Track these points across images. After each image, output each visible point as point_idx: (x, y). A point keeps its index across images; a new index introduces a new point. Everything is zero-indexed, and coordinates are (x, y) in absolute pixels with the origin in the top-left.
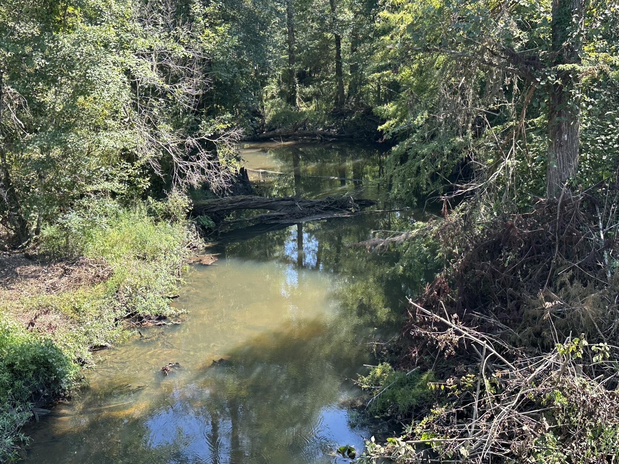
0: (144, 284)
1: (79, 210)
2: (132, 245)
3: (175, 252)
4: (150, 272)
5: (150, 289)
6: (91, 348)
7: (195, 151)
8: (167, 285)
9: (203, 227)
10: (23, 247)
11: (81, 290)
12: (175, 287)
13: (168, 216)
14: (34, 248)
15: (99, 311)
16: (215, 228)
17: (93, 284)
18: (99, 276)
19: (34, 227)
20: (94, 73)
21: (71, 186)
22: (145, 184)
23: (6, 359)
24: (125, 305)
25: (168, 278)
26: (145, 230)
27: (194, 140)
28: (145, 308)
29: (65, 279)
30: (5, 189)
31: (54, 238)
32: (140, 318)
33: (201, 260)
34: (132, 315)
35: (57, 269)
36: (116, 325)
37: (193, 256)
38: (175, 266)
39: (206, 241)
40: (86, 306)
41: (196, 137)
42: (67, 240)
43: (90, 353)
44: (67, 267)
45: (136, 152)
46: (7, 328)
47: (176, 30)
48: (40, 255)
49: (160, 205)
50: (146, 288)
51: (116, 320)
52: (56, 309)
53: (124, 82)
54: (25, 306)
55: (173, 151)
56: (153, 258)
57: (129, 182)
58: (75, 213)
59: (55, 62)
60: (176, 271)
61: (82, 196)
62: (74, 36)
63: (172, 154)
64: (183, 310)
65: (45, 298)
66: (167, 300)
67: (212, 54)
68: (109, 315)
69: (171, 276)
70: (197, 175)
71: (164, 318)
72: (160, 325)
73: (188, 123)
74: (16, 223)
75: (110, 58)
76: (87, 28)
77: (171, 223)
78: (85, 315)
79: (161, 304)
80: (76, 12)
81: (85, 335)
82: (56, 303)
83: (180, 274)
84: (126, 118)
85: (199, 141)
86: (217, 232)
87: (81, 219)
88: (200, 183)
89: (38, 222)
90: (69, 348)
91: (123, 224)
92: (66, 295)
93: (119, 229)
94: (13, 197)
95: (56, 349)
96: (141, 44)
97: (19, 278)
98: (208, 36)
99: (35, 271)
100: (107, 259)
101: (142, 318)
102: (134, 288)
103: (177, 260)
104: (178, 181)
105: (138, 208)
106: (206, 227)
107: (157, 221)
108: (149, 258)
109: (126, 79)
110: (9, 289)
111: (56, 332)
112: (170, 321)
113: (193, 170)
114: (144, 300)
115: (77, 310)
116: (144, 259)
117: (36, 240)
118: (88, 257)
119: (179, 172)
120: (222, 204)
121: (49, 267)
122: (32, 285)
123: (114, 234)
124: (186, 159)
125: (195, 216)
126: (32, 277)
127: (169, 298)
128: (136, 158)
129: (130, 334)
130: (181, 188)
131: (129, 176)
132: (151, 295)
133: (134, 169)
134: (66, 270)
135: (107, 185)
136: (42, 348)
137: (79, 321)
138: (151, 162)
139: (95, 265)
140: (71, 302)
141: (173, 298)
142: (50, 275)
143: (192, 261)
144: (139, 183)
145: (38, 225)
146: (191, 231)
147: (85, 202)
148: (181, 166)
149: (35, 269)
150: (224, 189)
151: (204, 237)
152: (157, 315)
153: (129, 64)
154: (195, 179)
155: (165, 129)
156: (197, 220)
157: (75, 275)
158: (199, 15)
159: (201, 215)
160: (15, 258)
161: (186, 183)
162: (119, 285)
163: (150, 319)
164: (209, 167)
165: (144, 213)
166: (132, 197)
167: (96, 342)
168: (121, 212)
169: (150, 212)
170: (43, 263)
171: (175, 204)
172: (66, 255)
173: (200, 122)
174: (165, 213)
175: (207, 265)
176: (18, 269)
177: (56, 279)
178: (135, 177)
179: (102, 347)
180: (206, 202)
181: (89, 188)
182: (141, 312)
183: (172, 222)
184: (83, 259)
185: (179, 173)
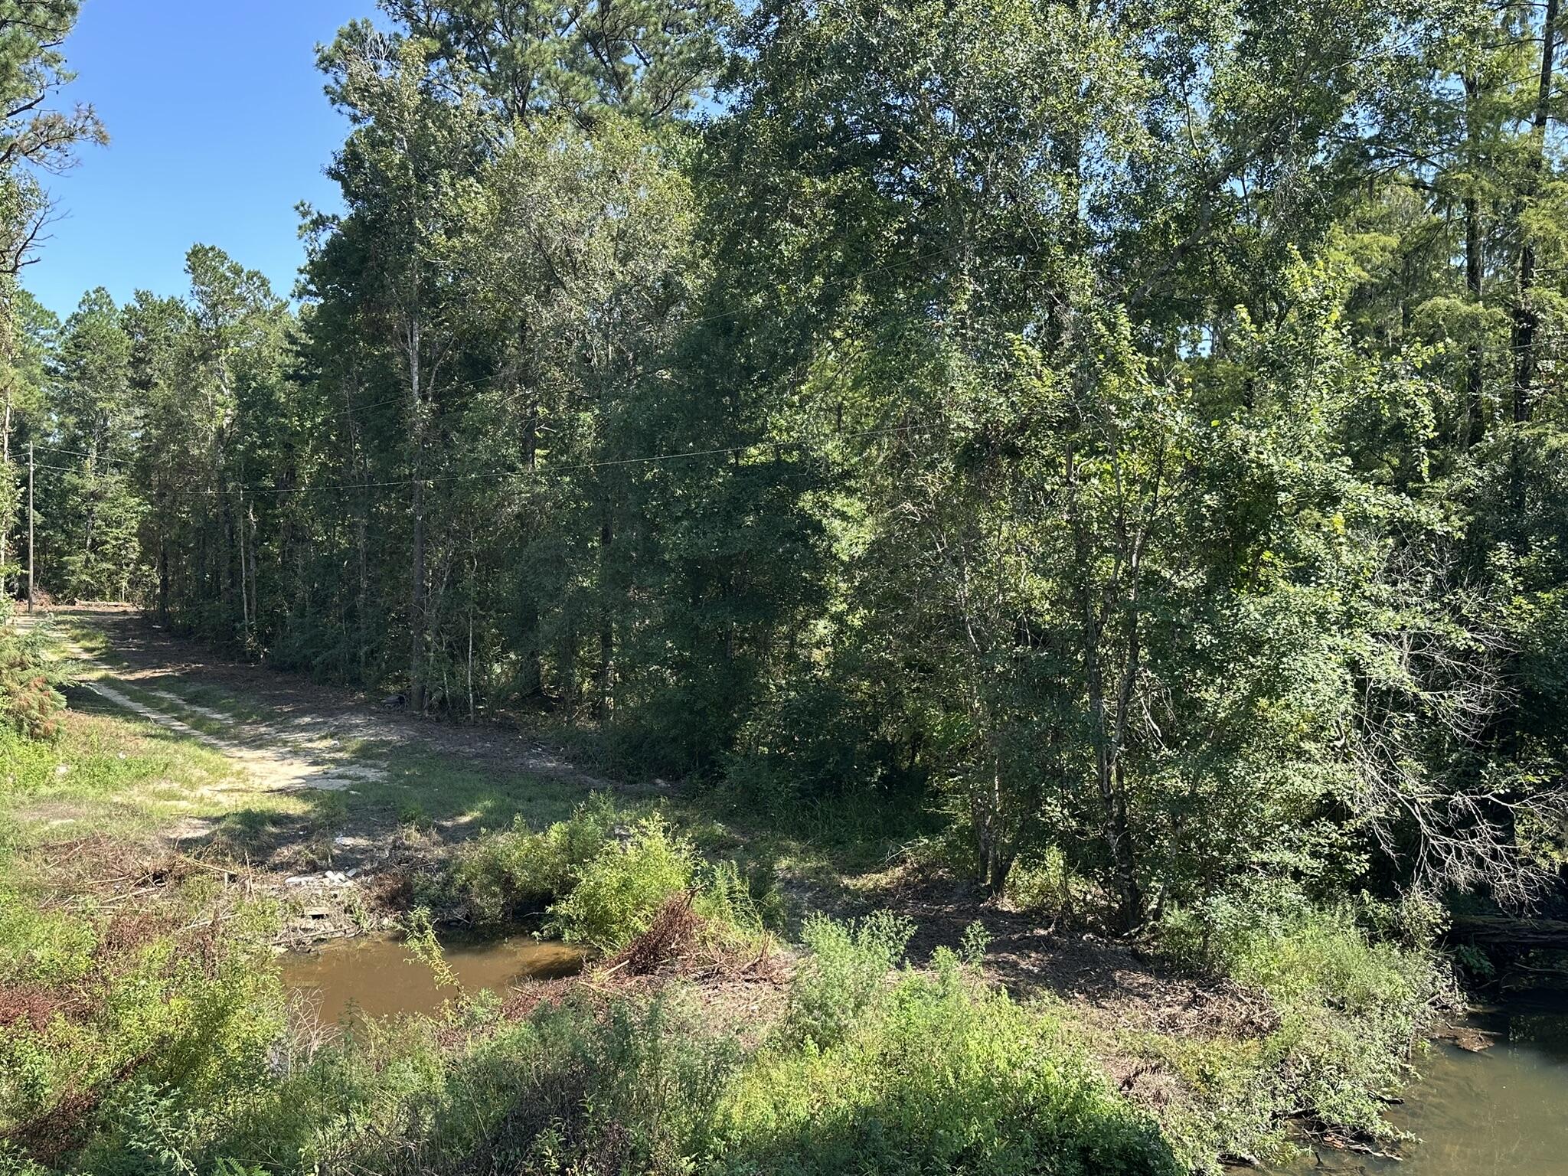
0: (1336, 1060)
1: (1232, 892)
2: (1320, 977)
3: (1405, 1009)
4: (1348, 1037)
5: (1345, 1071)
6: (1223, 1156)
7: (1467, 821)
8: (1380, 1072)
9: (1467, 969)
10: (1130, 937)
11: (1217, 1043)
12: (1396, 1080)
13: (1395, 933)
14: (1147, 943)
15: (1245, 1090)
16: (1493, 977)
17: (1241, 1036)
18: (1252, 1023)
19: (1153, 906)
20: (1293, 663)
21: (1225, 848)
22: (1360, 864)
23: (1079, 1137)
24: (1295, 1092)
25: (1383, 1058)
26: (1348, 953)
27: (1467, 799)
28: (1333, 1109)
29: (1193, 1013)
30: (1117, 833)
31: (1183, 932)
32: (1321, 1127)
33: (1456, 1038)
34: (1305, 1113)
35: (1182, 991)
36: (1274, 1125)
37: (1441, 1026)
38: (1400, 1038)
39: (1471, 1001)
40: (1223, 1074)
41: (1473, 793)
42: (1206, 942)
43: (1220, 1166)
44: (1199, 992)
45: (1349, 803)
46: (1088, 1080)
47: (1454, 594)
48: (1157, 957)
49: (1384, 909)
50: (1339, 1069)
51: (1275, 1116)
52: (1171, 1066)
53: (1345, 682)
54: (1121, 1044)
55: (1422, 811)
56: (1359, 1012)
57: (1330, 857)
58: (1225, 898)
59: (1229, 640)
60: (1402, 1049)
61: (1240, 869)
62: (1267, 601)
63: (1420, 819)
64: (1409, 1135)
65: (1155, 1039)
66: (1379, 1104)
67: (1525, 641)
68: (1264, 1105)
69: (1391, 1056)
70: (1468, 867)
71: (1369, 1139)
72: (1357, 1151)
73: (1458, 762)
74: (1126, 892)
75: (1326, 640)
76: (1292, 590)
77: (1402, 950)
78: (1219, 1091)
79: (1366, 1110)
80: (1276, 561)
81: (1216, 1129)
82: (1172, 1054)
83: (1411, 1055)
84: (1338, 739)
85: (1477, 802)
86: (1496, 987)
87: (1235, 911)
88: (1470, 884)
89: (1161, 898)
90: (1184, 1146)
91: (1308, 933)
92: (1191, 1045)
93: (1300, 941)
94: (1126, 847)
95: (1164, 1143)
96: (1386, 618)
97: (1117, 991)
98: (1520, 608)
99: (1144, 985)
100: (1271, 993)
101: (1323, 1127)
102: (1315, 1061)
103: (1407, 1026)
104: (1425, 871)
105: (1340, 907)
106: (1475, 972)
107: (1374, 939)
108: (1350, 1008)
109: (1348, 677)
110: (1099, 1006)
111: (1167, 1109)
112: (1378, 1150)
113: (1459, 856)
114: (1332, 1092)
115: (1207, 1078)
116: (1340, 1008)
117: (1153, 929)
118: (1238, 982)
119: (1430, 853)
120: (1514, 931)
121: (1169, 982)
122: (1135, 1011)
123: (1289, 949)
124: (1447, 832)
125: (1453, 946)
126: (1138, 995)
127: (1382, 1100)
128: (1350, 815)
129: (1298, 1153)
130: (1430, 885)
131: (1331, 846)
132: (1347, 1085)
133: (1342, 835)
134: (1196, 996)
135: (1289, 857)
136: (1141, 1135)
137: (1207, 1099)
138: (1376, 827)
139: (1248, 1000)
140: (1199, 1060)
141: (1389, 1102)
142: (1168, 999)
143: (1437, 1036)
144: (1348, 861)
145: (1159, 904)
146: (1442, 972)
147: (1245, 880)
148: (1435, 843)
149: (1143, 980)
150: (1522, 904)
151: (1468, 990)
152: (1354, 1130)
153: (1358, 650)
154: (1462, 875)
155: (1410, 767)
156: (1456, 954)
157: (1212, 1010)
158: (1503, 568)
159: (1466, 943)
160: (1115, 952)
161: (1442, 879)
162: (1287, 1050)
163: (1340, 1133)
164: (1495, 855)
165: (1351, 919)
166: (1331, 884)
167: (1232, 1147)
168: (1307, 910)
169: (1363, 920)
170: (1160, 974)
171: (1414, 913)
172: (1199, 967)
173: (1484, 765)
174: (1391, 927)
175: (1471, 1052)
176: (1118, 974)
177: (1178, 1009)
178: (1342, 849)
179: (1244, 1163)
180: (1479, 920)
181: (1257, 856)
182: (1323, 1114)
183: (1404, 947)
184: (1229, 982)
185: (1430, 857)
